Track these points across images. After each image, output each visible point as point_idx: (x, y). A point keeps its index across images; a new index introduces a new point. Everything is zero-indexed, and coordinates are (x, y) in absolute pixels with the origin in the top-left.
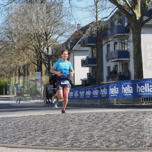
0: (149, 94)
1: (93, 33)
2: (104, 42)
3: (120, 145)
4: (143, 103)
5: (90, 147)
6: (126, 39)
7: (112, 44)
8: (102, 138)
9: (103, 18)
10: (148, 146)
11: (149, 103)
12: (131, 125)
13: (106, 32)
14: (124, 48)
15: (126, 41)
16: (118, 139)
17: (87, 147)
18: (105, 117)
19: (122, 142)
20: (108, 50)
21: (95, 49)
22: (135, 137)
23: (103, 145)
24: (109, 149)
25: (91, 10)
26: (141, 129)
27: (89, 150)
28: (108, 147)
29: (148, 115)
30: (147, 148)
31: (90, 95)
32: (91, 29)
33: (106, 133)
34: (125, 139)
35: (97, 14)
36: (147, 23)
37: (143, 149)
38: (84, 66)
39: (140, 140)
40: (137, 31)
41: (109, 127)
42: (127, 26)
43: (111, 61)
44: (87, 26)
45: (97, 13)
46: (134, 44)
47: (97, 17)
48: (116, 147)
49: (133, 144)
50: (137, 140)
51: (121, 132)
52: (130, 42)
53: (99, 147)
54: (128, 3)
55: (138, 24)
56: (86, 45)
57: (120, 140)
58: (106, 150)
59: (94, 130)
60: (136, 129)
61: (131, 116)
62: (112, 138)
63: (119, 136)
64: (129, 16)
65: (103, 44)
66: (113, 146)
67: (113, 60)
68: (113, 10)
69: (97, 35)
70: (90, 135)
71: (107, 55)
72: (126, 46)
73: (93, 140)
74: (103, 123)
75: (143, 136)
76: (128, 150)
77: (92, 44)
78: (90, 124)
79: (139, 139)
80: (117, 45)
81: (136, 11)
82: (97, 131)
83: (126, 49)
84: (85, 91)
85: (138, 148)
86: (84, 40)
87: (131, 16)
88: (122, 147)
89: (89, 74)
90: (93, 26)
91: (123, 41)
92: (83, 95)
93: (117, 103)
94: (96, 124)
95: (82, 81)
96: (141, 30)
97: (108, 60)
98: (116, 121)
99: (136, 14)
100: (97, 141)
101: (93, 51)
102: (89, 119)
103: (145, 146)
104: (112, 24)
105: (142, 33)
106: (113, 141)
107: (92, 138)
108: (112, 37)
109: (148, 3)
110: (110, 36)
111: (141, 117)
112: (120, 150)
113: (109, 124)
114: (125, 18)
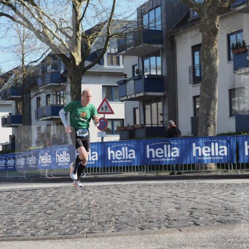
0: (91, 163)
1: (18, 82)
2: (32, 94)
3: (49, 232)
4: (83, 175)
5: (9, 236)
6: (61, 90)
7: (43, 96)
8: (25, 223)
9: (31, 62)
10: (87, 233)
11: (91, 174)
12: (65, 205)
13: (36, 81)
14: (60, 102)
15: (62, 92)
16: (48, 224)
17: (5, 237)
18: (31, 195)
19: (52, 229)
20: (38, 104)
21: (21, 103)
22: (70, 221)
23: (27, 233)
24: (35, 237)
25: (15, 50)
26: (78, 210)
27: (7, 240)
28: (34, 235)
29: (89, 191)
30: (85, 235)
31: (13, 165)
32: (16, 76)
33: (32, 216)
34: (56, 223)
35: (23, 57)
36: (89, 70)
37: (79, 237)
38: (6, 126)
39: (77, 224)
40: (76, 80)
41: (36, 209)
42: (64, 73)
43: (41, 119)
44: (10, 72)
45: (23, 55)
46: (72, 97)
47: (23, 60)
48: (45, 235)
49: (66, 231)
50: (73, 225)
51: (52, 214)
52: (67, 94)
53: (21, 236)
54: (65, 43)
55: (77, 71)
56: (8, 98)
57: (50, 226)
58: (30, 240)
59: (16, 212)
60: (72, 211)
61: (67, 193)
62: (39, 224)
63: (49, 220)
64: (66, 60)
65: (32, 97)
66: (40, 234)
67: (45, 118)
68: (45, 51)
69: (23, 85)
70: (9, 220)
71: (37, 112)
72: (62, 99)
73: (14, 226)
74: (29, 203)
75: (81, 219)
76: (60, 238)
77: (17, 97)
78: (11, 204)
79: (75, 224)
80: (50, 99)
81: (75, 54)
82: (20, 214)
83: (62, 103)
84: (6, 160)
85: (73, 235)
86: (5, 91)
87: (69, 60)
88: (51, 235)
89: (13, 136)
90: (18, 72)
91: (58, 93)
92: (4, 165)
93: (49, 176)
94: (19, 204)
95: (3, 146)
96: (81, 79)
97: (38, 118)
98: (46, 199)
99: (76, 57)
100: (20, 228)
101: (18, 106)
102: (10, 198)
103: (83, 232)
104: (44, 71)
105: (83, 83)
106: (41, 227)
107: (12, 224)
108: (44, 88)
109: (91, 43)
110: (40, 86)
111: (79, 194)
112: (50, 239)
113: (36, 204)
114: (61, 62)
